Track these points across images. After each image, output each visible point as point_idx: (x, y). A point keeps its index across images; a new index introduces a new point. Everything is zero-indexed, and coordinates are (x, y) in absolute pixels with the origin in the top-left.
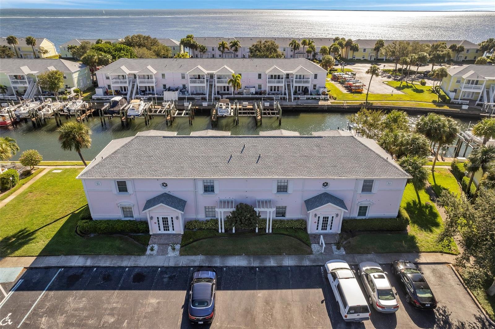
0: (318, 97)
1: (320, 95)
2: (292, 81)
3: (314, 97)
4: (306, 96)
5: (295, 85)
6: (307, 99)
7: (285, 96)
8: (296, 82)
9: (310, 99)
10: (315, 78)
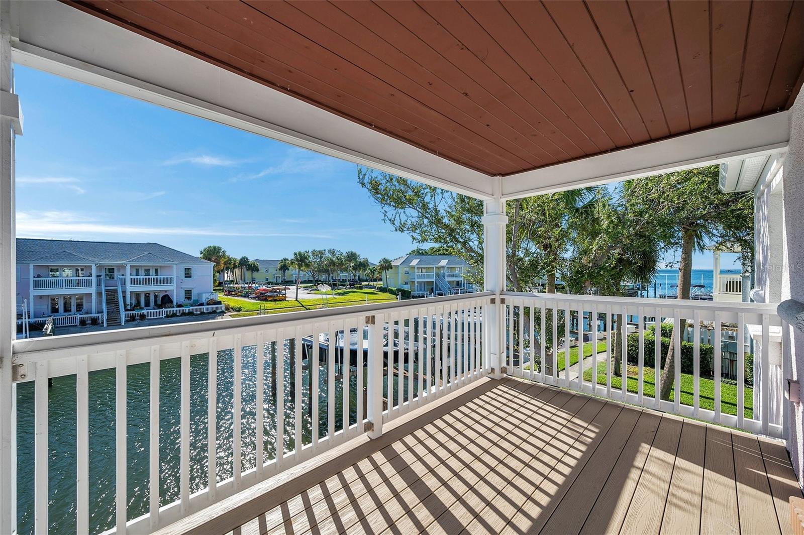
0: (198, 310)
1: (202, 304)
2: (124, 283)
3: (187, 310)
4: (164, 310)
5: (130, 288)
6: (167, 316)
7: (100, 315)
8: (133, 282)
9: (177, 316)
10: (186, 277)
